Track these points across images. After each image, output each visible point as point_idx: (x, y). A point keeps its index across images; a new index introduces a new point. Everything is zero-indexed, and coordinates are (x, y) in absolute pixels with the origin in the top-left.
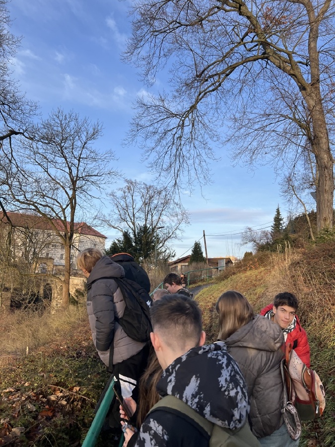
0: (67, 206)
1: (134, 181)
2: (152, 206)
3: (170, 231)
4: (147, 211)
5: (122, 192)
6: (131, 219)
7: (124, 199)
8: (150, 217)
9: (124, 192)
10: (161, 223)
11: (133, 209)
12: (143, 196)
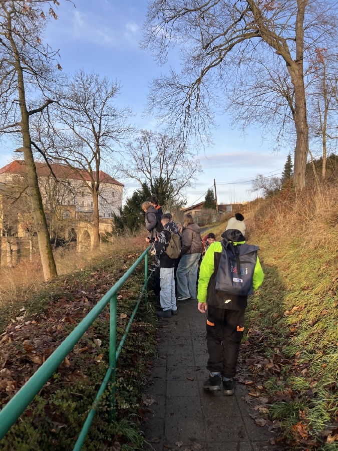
0: (92, 159)
1: (149, 132)
2: (167, 155)
3: (184, 179)
4: (162, 162)
5: (139, 143)
6: (147, 169)
7: (140, 150)
8: (165, 167)
9: (141, 143)
10: (176, 172)
11: (149, 159)
12: (158, 146)
